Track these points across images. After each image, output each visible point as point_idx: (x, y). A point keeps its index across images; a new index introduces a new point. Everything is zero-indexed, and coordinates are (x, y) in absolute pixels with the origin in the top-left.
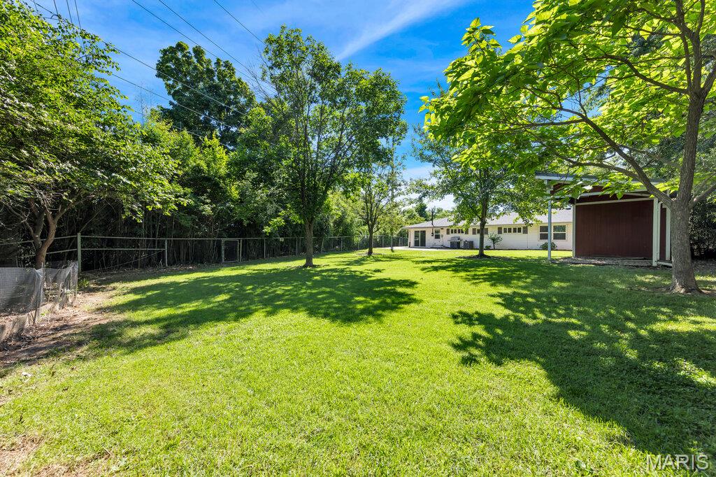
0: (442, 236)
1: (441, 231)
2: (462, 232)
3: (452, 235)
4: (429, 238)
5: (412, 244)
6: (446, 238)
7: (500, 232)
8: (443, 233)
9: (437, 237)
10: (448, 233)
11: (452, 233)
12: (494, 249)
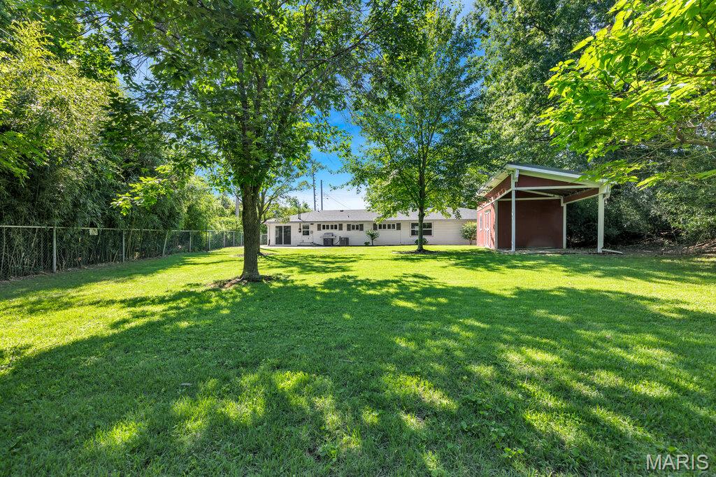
0: (312, 232)
1: (311, 226)
2: (336, 228)
3: (323, 232)
4: (296, 235)
5: (273, 241)
6: (317, 235)
7: (375, 228)
8: (313, 228)
9: (307, 233)
10: (319, 229)
11: (324, 228)
12: (373, 246)
